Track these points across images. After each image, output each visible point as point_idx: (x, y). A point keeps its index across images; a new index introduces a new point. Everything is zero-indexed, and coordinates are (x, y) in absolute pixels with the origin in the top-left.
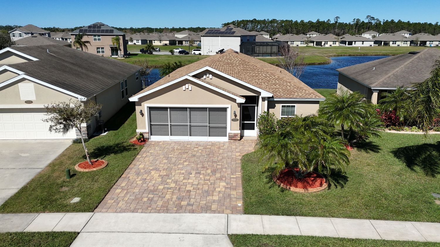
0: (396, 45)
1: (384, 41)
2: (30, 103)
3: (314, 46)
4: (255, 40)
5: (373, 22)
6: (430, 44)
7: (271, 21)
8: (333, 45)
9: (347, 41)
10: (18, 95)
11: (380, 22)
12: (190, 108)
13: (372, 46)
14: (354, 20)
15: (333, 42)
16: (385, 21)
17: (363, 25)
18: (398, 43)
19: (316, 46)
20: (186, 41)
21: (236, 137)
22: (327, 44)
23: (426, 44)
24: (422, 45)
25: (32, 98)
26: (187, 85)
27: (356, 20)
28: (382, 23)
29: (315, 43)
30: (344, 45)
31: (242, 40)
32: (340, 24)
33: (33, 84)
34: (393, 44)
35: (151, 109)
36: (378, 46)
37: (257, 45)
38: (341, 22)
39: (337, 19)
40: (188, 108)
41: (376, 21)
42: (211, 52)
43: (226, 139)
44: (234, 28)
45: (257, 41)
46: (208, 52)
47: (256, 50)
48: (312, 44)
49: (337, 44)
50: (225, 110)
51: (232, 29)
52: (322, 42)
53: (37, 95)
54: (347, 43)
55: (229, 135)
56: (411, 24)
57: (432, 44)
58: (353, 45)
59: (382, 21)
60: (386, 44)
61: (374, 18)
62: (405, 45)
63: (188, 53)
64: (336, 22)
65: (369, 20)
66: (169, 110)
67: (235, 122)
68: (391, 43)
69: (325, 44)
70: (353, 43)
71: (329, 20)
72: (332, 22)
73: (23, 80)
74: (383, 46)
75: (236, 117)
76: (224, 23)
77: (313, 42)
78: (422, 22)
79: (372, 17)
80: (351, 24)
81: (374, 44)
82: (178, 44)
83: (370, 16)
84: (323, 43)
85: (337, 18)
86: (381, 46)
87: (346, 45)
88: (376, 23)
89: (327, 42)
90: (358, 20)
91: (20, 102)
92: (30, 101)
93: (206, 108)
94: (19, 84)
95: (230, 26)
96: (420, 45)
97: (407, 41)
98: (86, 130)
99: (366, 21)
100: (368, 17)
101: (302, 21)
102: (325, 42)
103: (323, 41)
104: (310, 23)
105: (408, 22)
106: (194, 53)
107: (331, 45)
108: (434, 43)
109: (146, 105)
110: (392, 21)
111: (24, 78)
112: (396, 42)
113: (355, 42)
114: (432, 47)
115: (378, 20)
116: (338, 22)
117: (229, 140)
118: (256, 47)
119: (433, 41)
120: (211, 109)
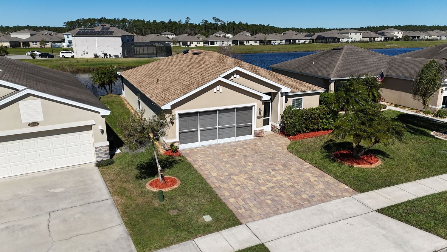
0: (249, 44)
1: (240, 41)
2: (36, 126)
3: (181, 46)
4: (133, 40)
5: (219, 23)
6: (274, 42)
7: (122, 20)
8: (198, 45)
9: (210, 41)
10: (18, 115)
11: (225, 23)
12: (219, 110)
13: (231, 45)
14: (203, 21)
15: (198, 42)
16: (229, 23)
17: (211, 26)
18: (250, 42)
19: (182, 46)
20: (33, 42)
21: (261, 133)
22: (192, 44)
23: (271, 43)
24: (268, 43)
25: (39, 118)
26: (218, 87)
27: (204, 22)
28: (226, 25)
29: (181, 43)
30: (207, 45)
31: (122, 41)
32: (190, 24)
33: (40, 100)
34: (247, 43)
35: (181, 115)
36: (235, 45)
37: (136, 46)
38: (191, 23)
39: (188, 21)
40: (218, 111)
41: (221, 22)
42: (87, 54)
43: (251, 137)
44: (110, 27)
45: (135, 41)
46: (83, 54)
47: (135, 51)
48: (178, 45)
49: (202, 44)
50: (250, 108)
51: (109, 28)
52: (187, 42)
53: (45, 113)
54: (210, 42)
55: (254, 133)
56: (249, 25)
57: (275, 42)
58: (215, 45)
59: (226, 22)
60: (242, 43)
61: (219, 19)
62: (256, 44)
63: (52, 56)
64: (187, 23)
65: (215, 21)
66: (199, 114)
67: (260, 119)
68: (245, 42)
69: (190, 44)
70: (215, 42)
71: (180, 20)
72: (184, 22)
73: (28, 95)
74: (239, 45)
75: (260, 115)
76: (66, 22)
77: (179, 42)
78: (258, 24)
79: (217, 19)
80: (201, 24)
81: (232, 43)
82: (23, 46)
83: (216, 18)
84: (189, 43)
85: (188, 18)
86: (238, 45)
87: (209, 44)
88: (222, 24)
89: (192, 42)
90: (206, 21)
91: (22, 126)
92: (35, 123)
93: (234, 109)
94: (19, 102)
95: (105, 26)
96: (267, 44)
97: (257, 41)
98: (109, 149)
99: (213, 22)
100: (214, 18)
101: (154, 21)
102: (190, 42)
103: (189, 42)
104: (163, 23)
105: (246, 23)
106: (63, 56)
107: (196, 45)
108: (277, 41)
109: (177, 112)
110: (234, 22)
111: (28, 93)
112: (249, 41)
113: (216, 42)
114: (276, 45)
115: (222, 21)
116: (189, 22)
117: (254, 137)
118: (135, 47)
119: (276, 40)
120: (239, 109)
